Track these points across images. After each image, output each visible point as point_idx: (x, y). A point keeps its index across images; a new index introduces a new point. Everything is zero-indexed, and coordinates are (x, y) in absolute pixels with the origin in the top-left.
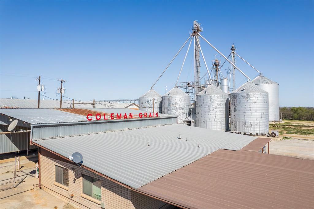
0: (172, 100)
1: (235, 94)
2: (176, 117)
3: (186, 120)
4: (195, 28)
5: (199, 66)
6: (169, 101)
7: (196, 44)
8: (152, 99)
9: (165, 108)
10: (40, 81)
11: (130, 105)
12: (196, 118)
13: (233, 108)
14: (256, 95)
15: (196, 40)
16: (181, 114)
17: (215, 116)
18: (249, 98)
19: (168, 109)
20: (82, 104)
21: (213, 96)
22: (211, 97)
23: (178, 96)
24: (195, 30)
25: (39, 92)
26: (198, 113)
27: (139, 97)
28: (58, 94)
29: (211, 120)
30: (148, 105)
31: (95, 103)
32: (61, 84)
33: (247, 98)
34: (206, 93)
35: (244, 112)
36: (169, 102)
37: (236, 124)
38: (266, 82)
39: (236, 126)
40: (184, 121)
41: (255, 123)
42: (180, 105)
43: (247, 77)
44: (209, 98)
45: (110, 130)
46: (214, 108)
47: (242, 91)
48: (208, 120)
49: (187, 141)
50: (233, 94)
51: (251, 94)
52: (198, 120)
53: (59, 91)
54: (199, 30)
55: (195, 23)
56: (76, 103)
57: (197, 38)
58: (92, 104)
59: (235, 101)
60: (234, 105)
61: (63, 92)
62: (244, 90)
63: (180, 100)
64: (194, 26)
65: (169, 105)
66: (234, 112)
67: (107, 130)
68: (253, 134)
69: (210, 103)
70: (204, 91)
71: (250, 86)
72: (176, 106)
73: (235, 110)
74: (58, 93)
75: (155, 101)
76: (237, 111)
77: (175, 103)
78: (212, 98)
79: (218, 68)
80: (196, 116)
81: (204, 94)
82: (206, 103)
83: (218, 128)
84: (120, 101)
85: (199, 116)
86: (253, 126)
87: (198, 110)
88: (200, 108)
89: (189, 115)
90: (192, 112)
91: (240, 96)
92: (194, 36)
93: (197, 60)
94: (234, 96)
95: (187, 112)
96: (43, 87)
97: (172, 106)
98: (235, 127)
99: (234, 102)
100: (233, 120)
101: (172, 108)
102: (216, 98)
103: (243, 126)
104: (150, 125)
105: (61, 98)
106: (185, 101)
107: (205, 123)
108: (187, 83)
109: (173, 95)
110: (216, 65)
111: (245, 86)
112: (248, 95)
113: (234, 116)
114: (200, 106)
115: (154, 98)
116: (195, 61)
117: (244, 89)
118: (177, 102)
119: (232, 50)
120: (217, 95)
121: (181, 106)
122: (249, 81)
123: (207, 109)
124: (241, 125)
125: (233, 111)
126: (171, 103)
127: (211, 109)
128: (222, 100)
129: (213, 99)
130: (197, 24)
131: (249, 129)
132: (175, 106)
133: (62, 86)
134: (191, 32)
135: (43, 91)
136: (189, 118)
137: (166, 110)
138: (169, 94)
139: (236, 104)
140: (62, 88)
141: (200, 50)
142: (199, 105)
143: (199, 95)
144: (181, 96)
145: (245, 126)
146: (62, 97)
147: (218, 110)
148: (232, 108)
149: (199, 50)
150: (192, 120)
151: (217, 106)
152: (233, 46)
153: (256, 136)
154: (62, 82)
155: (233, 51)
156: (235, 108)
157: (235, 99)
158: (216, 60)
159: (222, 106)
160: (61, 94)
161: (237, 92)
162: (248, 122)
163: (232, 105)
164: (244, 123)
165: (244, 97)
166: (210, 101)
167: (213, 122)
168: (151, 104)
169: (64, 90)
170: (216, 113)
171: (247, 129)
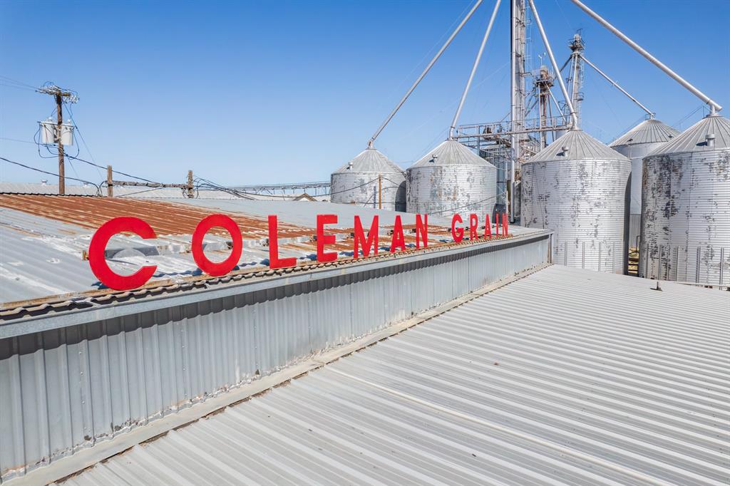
0: (445, 181)
1: (676, 158)
2: (548, 237)
6: (433, 182)
8: (375, 177)
9: (421, 205)
11: (294, 198)
13: (661, 204)
17: (596, 231)
19: (431, 206)
20: (143, 185)
21: (589, 162)
22: (582, 167)
23: (463, 167)
27: (332, 173)
28: (46, 145)
29: (580, 245)
30: (363, 196)
31: (195, 184)
32: (56, 105)
33: (723, 169)
34: (566, 153)
35: (707, 218)
36: (433, 185)
37: (671, 257)
39: (670, 263)
42: (468, 196)
43: (709, 100)
44: (575, 169)
46: (592, 204)
47: (700, 144)
48: (571, 245)
50: (663, 156)
53: (47, 136)
56: (118, 183)
58: (184, 187)
59: (674, 180)
60: (668, 193)
61: (66, 139)
62: (712, 142)
63: (468, 180)
65: (433, 195)
66: (666, 215)
69: (580, 187)
70: (555, 145)
72: (458, 198)
73: (670, 211)
74: (44, 142)
75: (385, 183)
76: (680, 215)
77: (452, 187)
78: (586, 170)
79: (549, 94)
81: (556, 157)
82: (567, 186)
83: (603, 268)
88: (541, 205)
91: (694, 164)
93: (519, 53)
94: (668, 163)
97: (443, 198)
99: (669, 185)
100: (660, 242)
101: (444, 203)
102: (599, 170)
103: (702, 264)
105: (62, 162)
106: (483, 182)
107: (559, 252)
108: (482, 129)
109: (449, 163)
110: (542, 85)
112: (728, 157)
113: (665, 229)
114: (544, 198)
115: (381, 173)
116: (514, 55)
117: (712, 136)
118: (460, 184)
119: (574, 49)
120: (602, 162)
121: (473, 198)
123: (567, 207)
124: (692, 259)
125: (660, 215)
126: (440, 189)
127: (584, 206)
128: (617, 177)
129: (590, 175)
132: (455, 199)
133: (60, 114)
138: (432, 161)
139: (674, 189)
140: (60, 123)
142: (538, 192)
143: (538, 163)
144: (471, 167)
145: (710, 262)
146: (65, 158)
147: (604, 211)
151: (603, 196)
152: (577, 36)
154: (59, 101)
155: (577, 52)
156: (668, 204)
157: (673, 174)
158: (542, 71)
159: (617, 196)
160: (61, 149)
161: (683, 151)
162: (722, 251)
163: (656, 195)
164: (707, 254)
165: (711, 165)
166: (579, 182)
167: (588, 250)
168: (370, 193)
169: (72, 131)
170: (597, 220)
171: (716, 272)
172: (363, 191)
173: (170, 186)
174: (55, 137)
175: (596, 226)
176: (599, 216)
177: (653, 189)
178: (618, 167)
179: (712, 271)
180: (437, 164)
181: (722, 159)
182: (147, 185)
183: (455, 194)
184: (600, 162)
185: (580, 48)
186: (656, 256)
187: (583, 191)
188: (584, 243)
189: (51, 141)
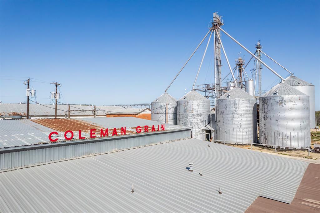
0: (189, 106)
1: (266, 99)
2: (190, 130)
3: (205, 128)
4: (215, 21)
5: (220, 65)
6: (185, 106)
7: (217, 39)
8: (165, 104)
9: (181, 115)
10: (28, 85)
11: (143, 110)
12: (217, 127)
13: (263, 115)
14: (293, 100)
15: (216, 34)
16: (199, 121)
17: (241, 125)
18: (284, 102)
19: (184, 115)
20: (79, 111)
21: (237, 100)
22: (235, 101)
23: (195, 101)
24: (215, 23)
25: (28, 97)
26: (220, 122)
27: (151, 102)
28: (52, 99)
29: (235, 130)
30: (162, 111)
31: (96, 110)
33: (281, 103)
34: (229, 97)
35: (277, 121)
36: (184, 108)
37: (266, 135)
38: (299, 83)
39: (266, 137)
40: (202, 130)
41: (293, 135)
42: (197, 111)
43: (280, 77)
44: (232, 102)
45: (89, 153)
46: (239, 115)
47: (274, 94)
48: (232, 130)
49: (201, 175)
50: (263, 98)
51: (287, 97)
52: (220, 130)
53: (53, 97)
54: (219, 24)
55: (215, 15)
56: (72, 110)
57: (217, 32)
58: (92, 111)
59: (266, 107)
60: (265, 111)
61: (58, 97)
62: (277, 93)
63: (197, 106)
64: (214, 19)
65: (185, 111)
66: (265, 120)
67: (83, 154)
68: (290, 148)
70: (226, 94)
71: (285, 88)
72: (193, 112)
73: (266, 118)
74: (52, 98)
75: (169, 106)
76: (268, 120)
77: (191, 108)
78: (236, 103)
79: (242, 69)
80: (217, 124)
81: (226, 98)
82: (229, 108)
83: (244, 139)
84: (134, 105)
85: (220, 124)
86: (289, 138)
87: (219, 117)
88: (221, 115)
89: (209, 123)
90: (212, 119)
91: (272, 101)
92: (213, 31)
93: (218, 58)
94: (264, 100)
95: (206, 119)
96: (33, 92)
97: (188, 112)
98: (266, 139)
99: (265, 108)
100: (263, 130)
101: (188, 114)
102: (241, 102)
103: (276, 138)
104: (152, 143)
105: (56, 104)
106: (203, 106)
107: (228, 133)
108: (206, 86)
109: (190, 99)
110: (239, 65)
111: (278, 88)
112: (283, 99)
113: (265, 125)
114: (222, 113)
115: (167, 103)
116: (215, 59)
117: (277, 91)
118: (194, 107)
119: (258, 48)
120: (242, 100)
121: (199, 112)
122: (283, 82)
123: (230, 116)
124: (273, 136)
125: (263, 119)
126: (187, 109)
127: (236, 116)
128: (248, 105)
129: (238, 105)
130: (218, 16)
131: (284, 141)
132: (192, 112)
133: (57, 90)
134: (210, 27)
135: (33, 96)
136: (208, 126)
137: (181, 117)
138: (184, 99)
139: (266, 110)
140: (56, 92)
141: (222, 47)
142: (220, 110)
143: (220, 100)
144: (198, 101)
145: (279, 137)
146: (57, 103)
147: (244, 118)
148: (261, 115)
149: (220, 47)
150: (212, 129)
151: (243, 112)
152: (259, 43)
153: (293, 151)
154: (57, 86)
155: (259, 49)
156: (265, 116)
157: (266, 105)
158: (239, 59)
159: (249, 112)
160: (56, 100)
161: (268, 96)
162: (283, 133)
163: (262, 112)
164: (278, 134)
165: (277, 102)
166: (234, 107)
167: (238, 132)
168: (164, 110)
169: (59, 95)
170: (241, 121)
171: (281, 141)
172: (161, 109)
173: (88, 111)
174: (55, 96)
175: (241, 123)
176: (242, 119)
177: (261, 110)
178: (249, 102)
179: (280, 141)
180: (186, 100)
181: (281, 100)
182: (81, 111)
183: (192, 111)
184: (241, 100)
185: (260, 48)
186: (262, 135)
187: (235, 110)
188: (236, 130)
189: (53, 98)
